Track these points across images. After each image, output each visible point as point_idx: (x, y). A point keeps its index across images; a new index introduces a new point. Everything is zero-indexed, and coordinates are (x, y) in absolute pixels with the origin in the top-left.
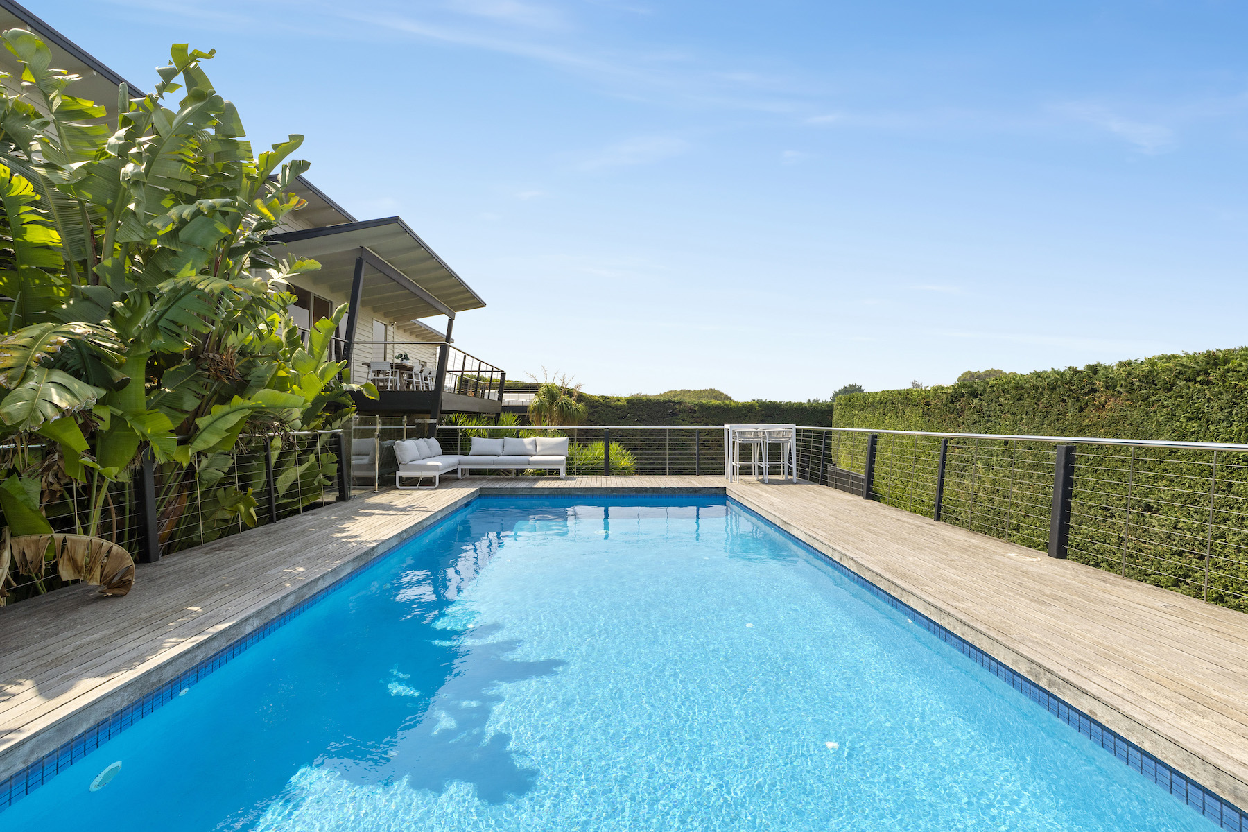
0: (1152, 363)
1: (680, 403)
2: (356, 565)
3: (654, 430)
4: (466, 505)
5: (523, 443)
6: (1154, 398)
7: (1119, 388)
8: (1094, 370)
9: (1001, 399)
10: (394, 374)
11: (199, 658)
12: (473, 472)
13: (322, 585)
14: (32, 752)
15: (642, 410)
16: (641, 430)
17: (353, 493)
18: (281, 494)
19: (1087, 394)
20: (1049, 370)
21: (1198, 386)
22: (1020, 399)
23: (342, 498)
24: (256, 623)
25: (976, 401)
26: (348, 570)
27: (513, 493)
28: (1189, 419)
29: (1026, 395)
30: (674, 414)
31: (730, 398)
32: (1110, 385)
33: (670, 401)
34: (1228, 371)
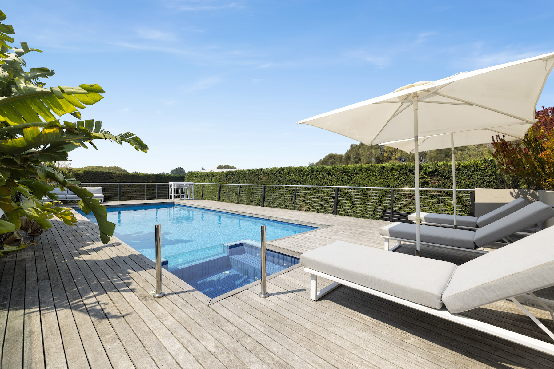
0: (272, 169)
3: (141, 184)
6: (272, 177)
7: (266, 174)
8: (261, 169)
9: (240, 176)
16: (135, 184)
19: (260, 175)
20: (251, 169)
21: (279, 174)
22: (245, 176)
25: (233, 176)
28: (278, 181)
29: (246, 175)
30: (112, 178)
31: (126, 171)
32: (264, 174)
33: (109, 172)
34: (284, 172)
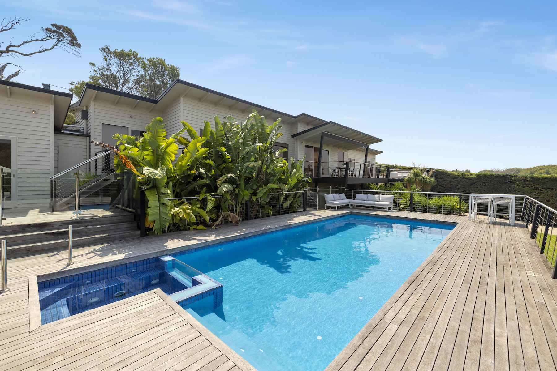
1: (515, 176)
2: (284, 228)
4: (341, 217)
5: (375, 197)
10: (338, 171)
11: (238, 238)
12: (357, 206)
13: (271, 230)
14: (209, 243)
15: (486, 180)
17: (308, 209)
18: (284, 208)
23: (304, 211)
24: (251, 235)
26: (281, 228)
27: (362, 215)
